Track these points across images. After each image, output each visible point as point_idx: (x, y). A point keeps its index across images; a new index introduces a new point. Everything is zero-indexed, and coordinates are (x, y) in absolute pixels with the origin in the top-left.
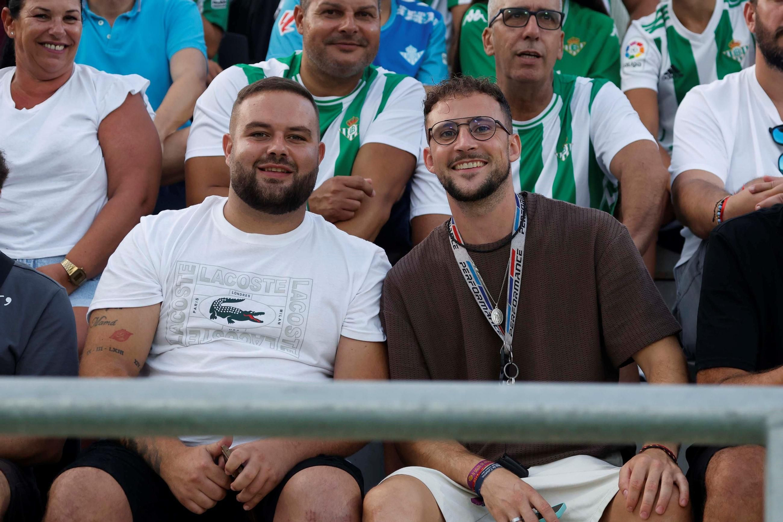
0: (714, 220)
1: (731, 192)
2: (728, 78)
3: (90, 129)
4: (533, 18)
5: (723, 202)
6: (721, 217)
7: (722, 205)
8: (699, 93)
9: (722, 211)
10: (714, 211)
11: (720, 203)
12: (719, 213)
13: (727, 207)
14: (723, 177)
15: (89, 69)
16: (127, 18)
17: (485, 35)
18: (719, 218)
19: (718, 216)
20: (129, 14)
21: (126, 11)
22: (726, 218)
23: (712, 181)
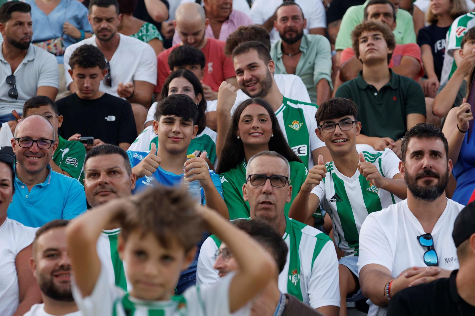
0: (384, 295)
1: (395, 277)
2: (391, 207)
3: (11, 259)
4: (268, 181)
5: (389, 283)
6: (389, 292)
7: (389, 285)
8: (374, 217)
9: (389, 289)
10: (385, 289)
11: (388, 284)
12: (387, 291)
13: (392, 286)
14: (390, 268)
15: (15, 222)
16: (40, 187)
17: (244, 188)
18: (388, 293)
19: (387, 292)
20: (42, 184)
21: (40, 182)
22: (392, 294)
23: (383, 270)
